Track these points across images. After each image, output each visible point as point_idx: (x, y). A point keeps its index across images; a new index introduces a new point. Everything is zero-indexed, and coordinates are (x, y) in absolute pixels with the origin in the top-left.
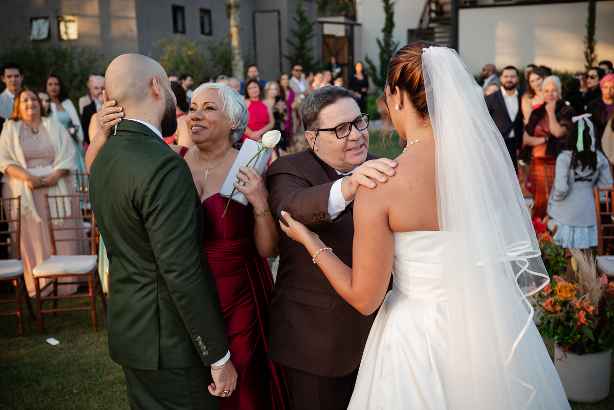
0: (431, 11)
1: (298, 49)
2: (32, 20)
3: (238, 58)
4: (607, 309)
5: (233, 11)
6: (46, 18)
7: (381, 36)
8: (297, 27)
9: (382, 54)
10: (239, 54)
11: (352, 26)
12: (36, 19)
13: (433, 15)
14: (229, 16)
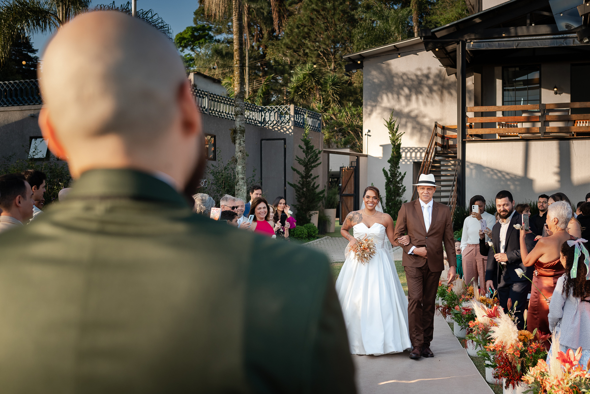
0: (436, 144)
1: (302, 177)
2: (31, 138)
3: (241, 182)
5: (238, 136)
7: (388, 167)
8: (302, 156)
9: (387, 185)
10: (243, 179)
11: (358, 157)
12: (36, 137)
13: (439, 149)
14: (234, 141)
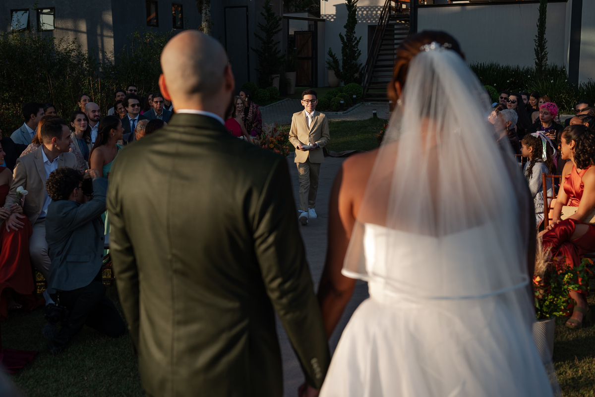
0: (391, 8)
1: (264, 43)
2: (12, 11)
4: (552, 280)
5: (204, 6)
6: (26, 10)
7: (344, 32)
8: (264, 22)
9: (344, 49)
11: (316, 22)
12: (16, 11)
13: (393, 13)
